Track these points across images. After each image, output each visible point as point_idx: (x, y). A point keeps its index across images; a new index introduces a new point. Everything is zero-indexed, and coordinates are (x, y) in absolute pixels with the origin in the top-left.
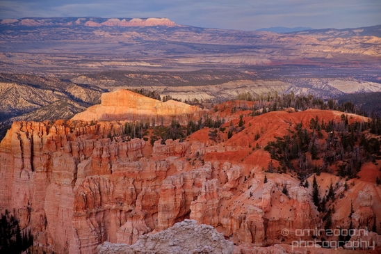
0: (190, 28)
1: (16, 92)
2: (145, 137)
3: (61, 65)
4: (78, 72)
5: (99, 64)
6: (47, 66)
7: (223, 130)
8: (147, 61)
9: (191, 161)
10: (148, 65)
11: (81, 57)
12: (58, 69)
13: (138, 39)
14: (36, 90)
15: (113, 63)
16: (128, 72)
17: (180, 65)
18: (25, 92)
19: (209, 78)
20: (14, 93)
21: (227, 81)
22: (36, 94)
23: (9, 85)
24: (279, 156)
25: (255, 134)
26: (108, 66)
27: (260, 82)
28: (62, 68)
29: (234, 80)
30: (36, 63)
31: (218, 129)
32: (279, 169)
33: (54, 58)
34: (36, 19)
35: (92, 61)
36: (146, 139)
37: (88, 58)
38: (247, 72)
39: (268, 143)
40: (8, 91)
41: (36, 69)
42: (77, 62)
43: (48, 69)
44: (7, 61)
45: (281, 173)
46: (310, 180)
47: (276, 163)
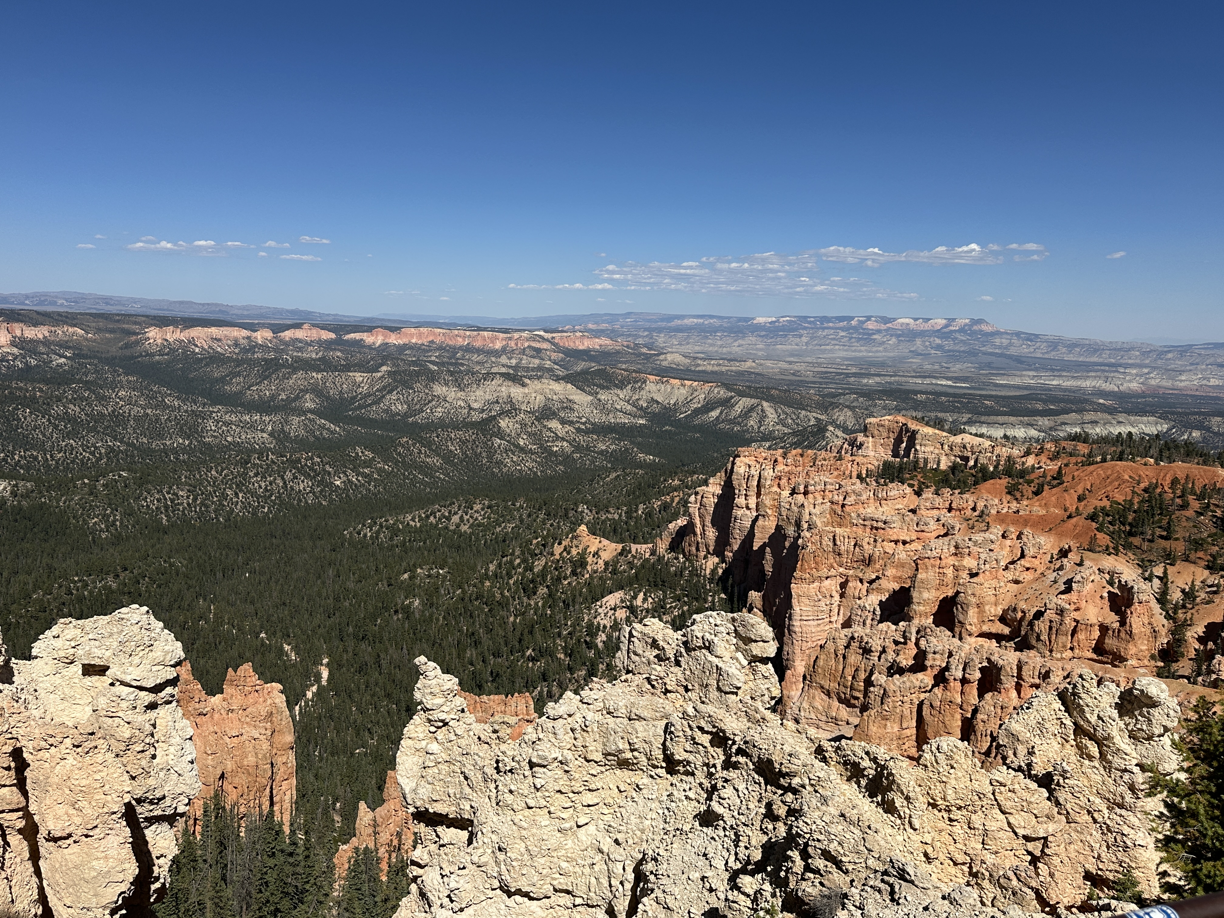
1: (762, 411)
2: (911, 482)
3: (826, 378)
4: (846, 389)
5: (878, 379)
6: (807, 379)
7: (1029, 482)
8: (947, 379)
9: (971, 522)
10: (949, 383)
11: (854, 370)
12: (821, 383)
13: (938, 347)
14: (787, 410)
15: (897, 378)
17: (996, 385)
18: (774, 412)
19: (1040, 407)
20: (760, 412)
21: (1067, 412)
22: (787, 414)
23: (754, 401)
24: (1111, 528)
25: (1080, 492)
26: (890, 383)
27: (1122, 417)
28: (826, 383)
29: (1079, 411)
30: (793, 374)
31: (1021, 481)
32: (1107, 548)
33: (816, 369)
35: (869, 375)
36: (911, 486)
37: (863, 371)
38: (1101, 401)
39: (1095, 508)
40: (752, 409)
41: (791, 383)
42: (847, 375)
43: (808, 382)
45: (1109, 555)
46: (1158, 571)
47: (1103, 539)
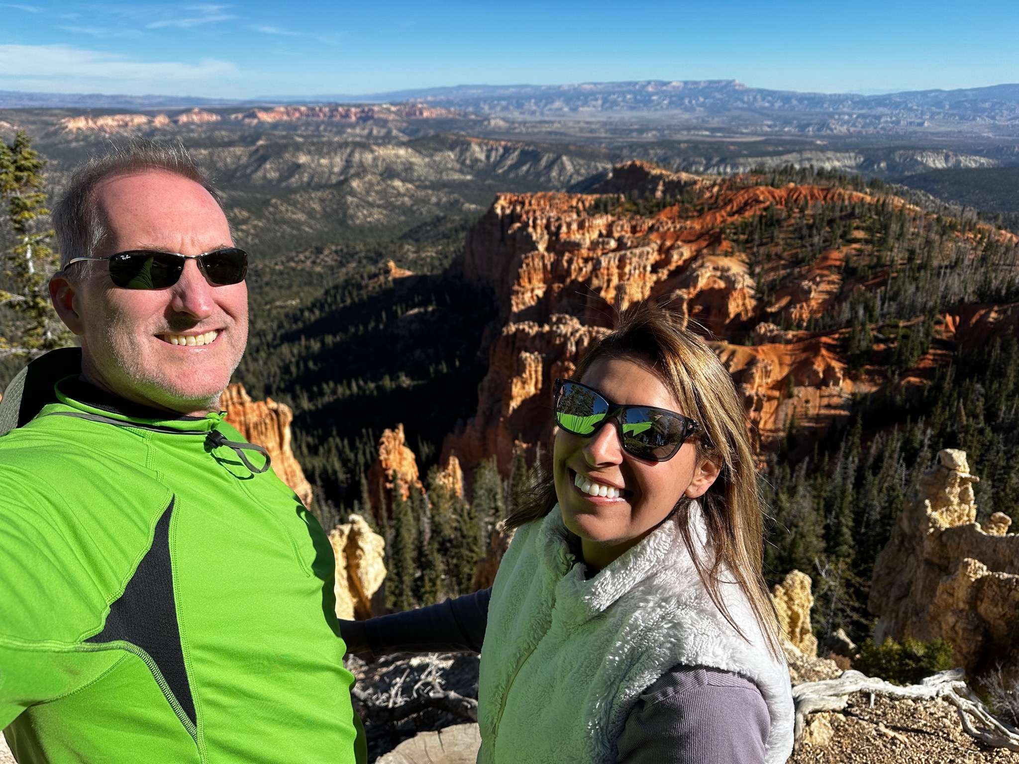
0: (761, 91)
2: (613, 212)
8: (707, 129)
9: (639, 240)
10: (707, 133)
13: (703, 105)
14: (582, 162)
16: (679, 142)
17: (742, 133)
19: (770, 149)
21: (789, 152)
27: (830, 154)
29: (800, 152)
32: (727, 252)
33: (608, 127)
34: (595, 84)
35: (648, 130)
36: (613, 215)
37: (644, 127)
38: (818, 142)
41: (587, 139)
43: (600, 138)
44: (562, 130)
45: (726, 256)
